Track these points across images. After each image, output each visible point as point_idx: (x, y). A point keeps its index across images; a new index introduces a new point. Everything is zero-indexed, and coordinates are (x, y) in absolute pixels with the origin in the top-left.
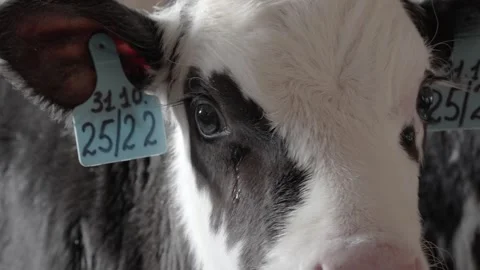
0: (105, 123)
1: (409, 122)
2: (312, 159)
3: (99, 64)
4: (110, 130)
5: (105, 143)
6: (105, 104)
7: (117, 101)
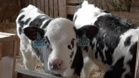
0: (37, 42)
1: (69, 45)
2: (53, 48)
3: (37, 35)
4: (38, 43)
5: (37, 45)
6: (38, 40)
7: (39, 40)
